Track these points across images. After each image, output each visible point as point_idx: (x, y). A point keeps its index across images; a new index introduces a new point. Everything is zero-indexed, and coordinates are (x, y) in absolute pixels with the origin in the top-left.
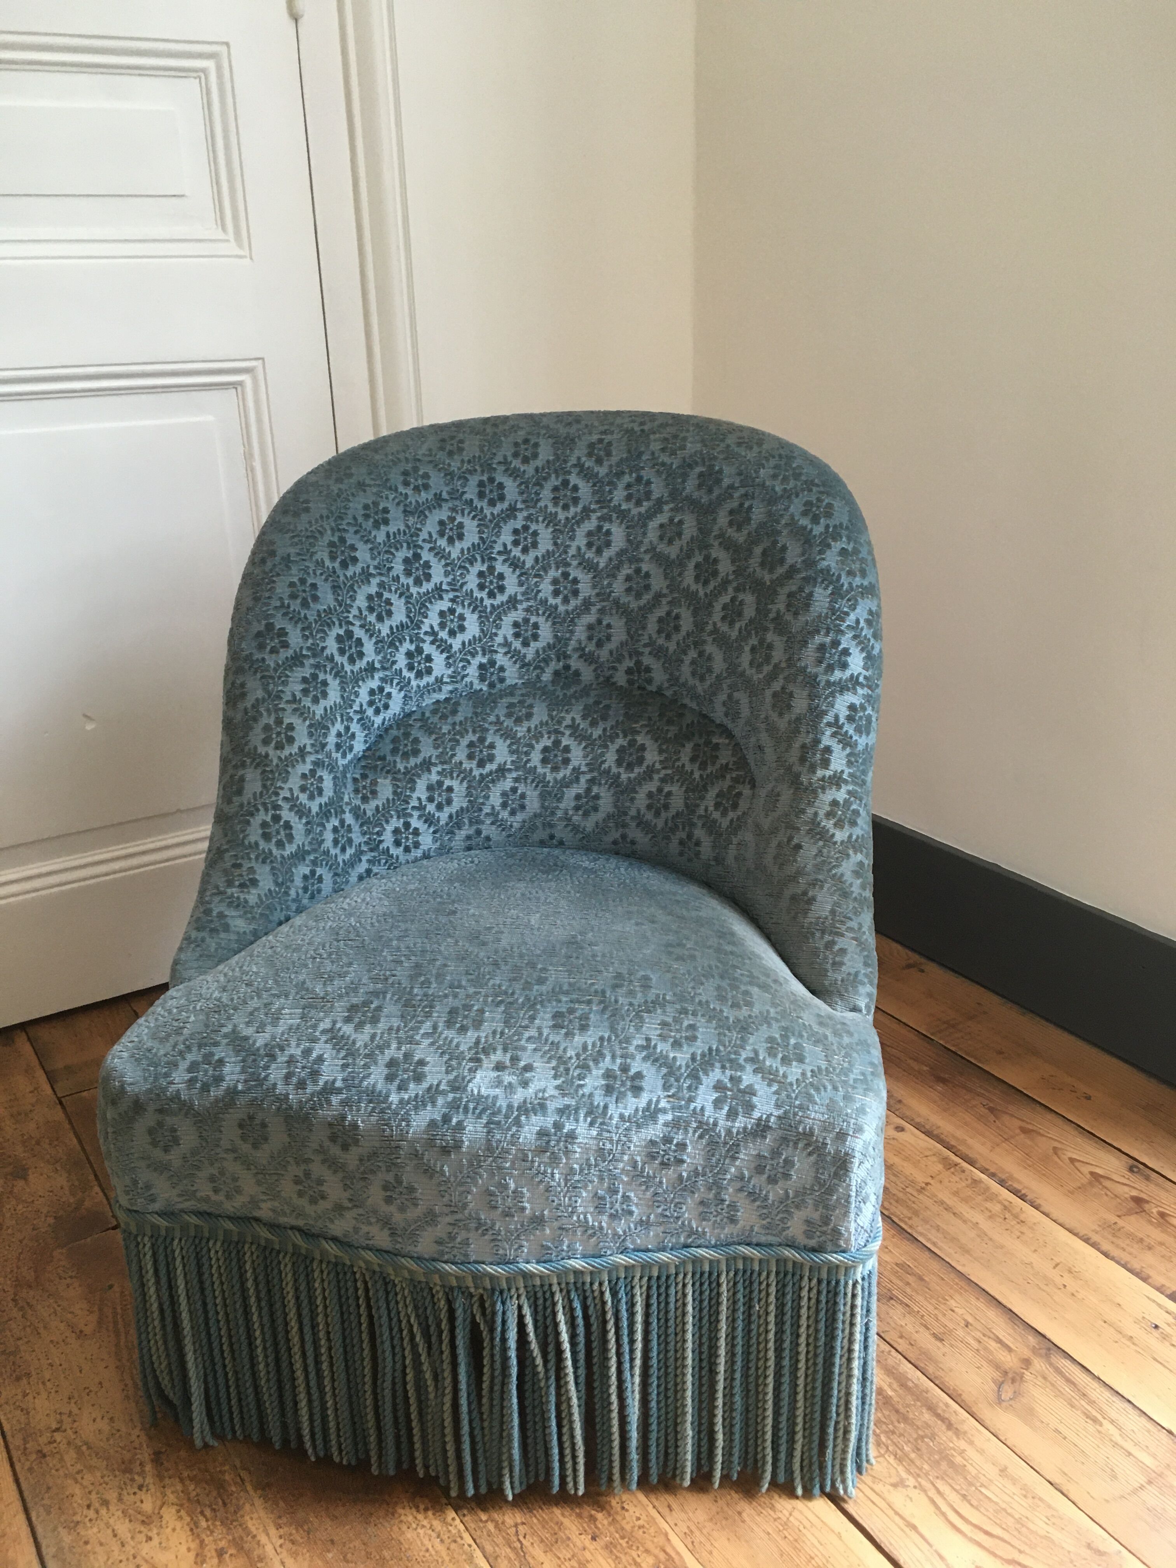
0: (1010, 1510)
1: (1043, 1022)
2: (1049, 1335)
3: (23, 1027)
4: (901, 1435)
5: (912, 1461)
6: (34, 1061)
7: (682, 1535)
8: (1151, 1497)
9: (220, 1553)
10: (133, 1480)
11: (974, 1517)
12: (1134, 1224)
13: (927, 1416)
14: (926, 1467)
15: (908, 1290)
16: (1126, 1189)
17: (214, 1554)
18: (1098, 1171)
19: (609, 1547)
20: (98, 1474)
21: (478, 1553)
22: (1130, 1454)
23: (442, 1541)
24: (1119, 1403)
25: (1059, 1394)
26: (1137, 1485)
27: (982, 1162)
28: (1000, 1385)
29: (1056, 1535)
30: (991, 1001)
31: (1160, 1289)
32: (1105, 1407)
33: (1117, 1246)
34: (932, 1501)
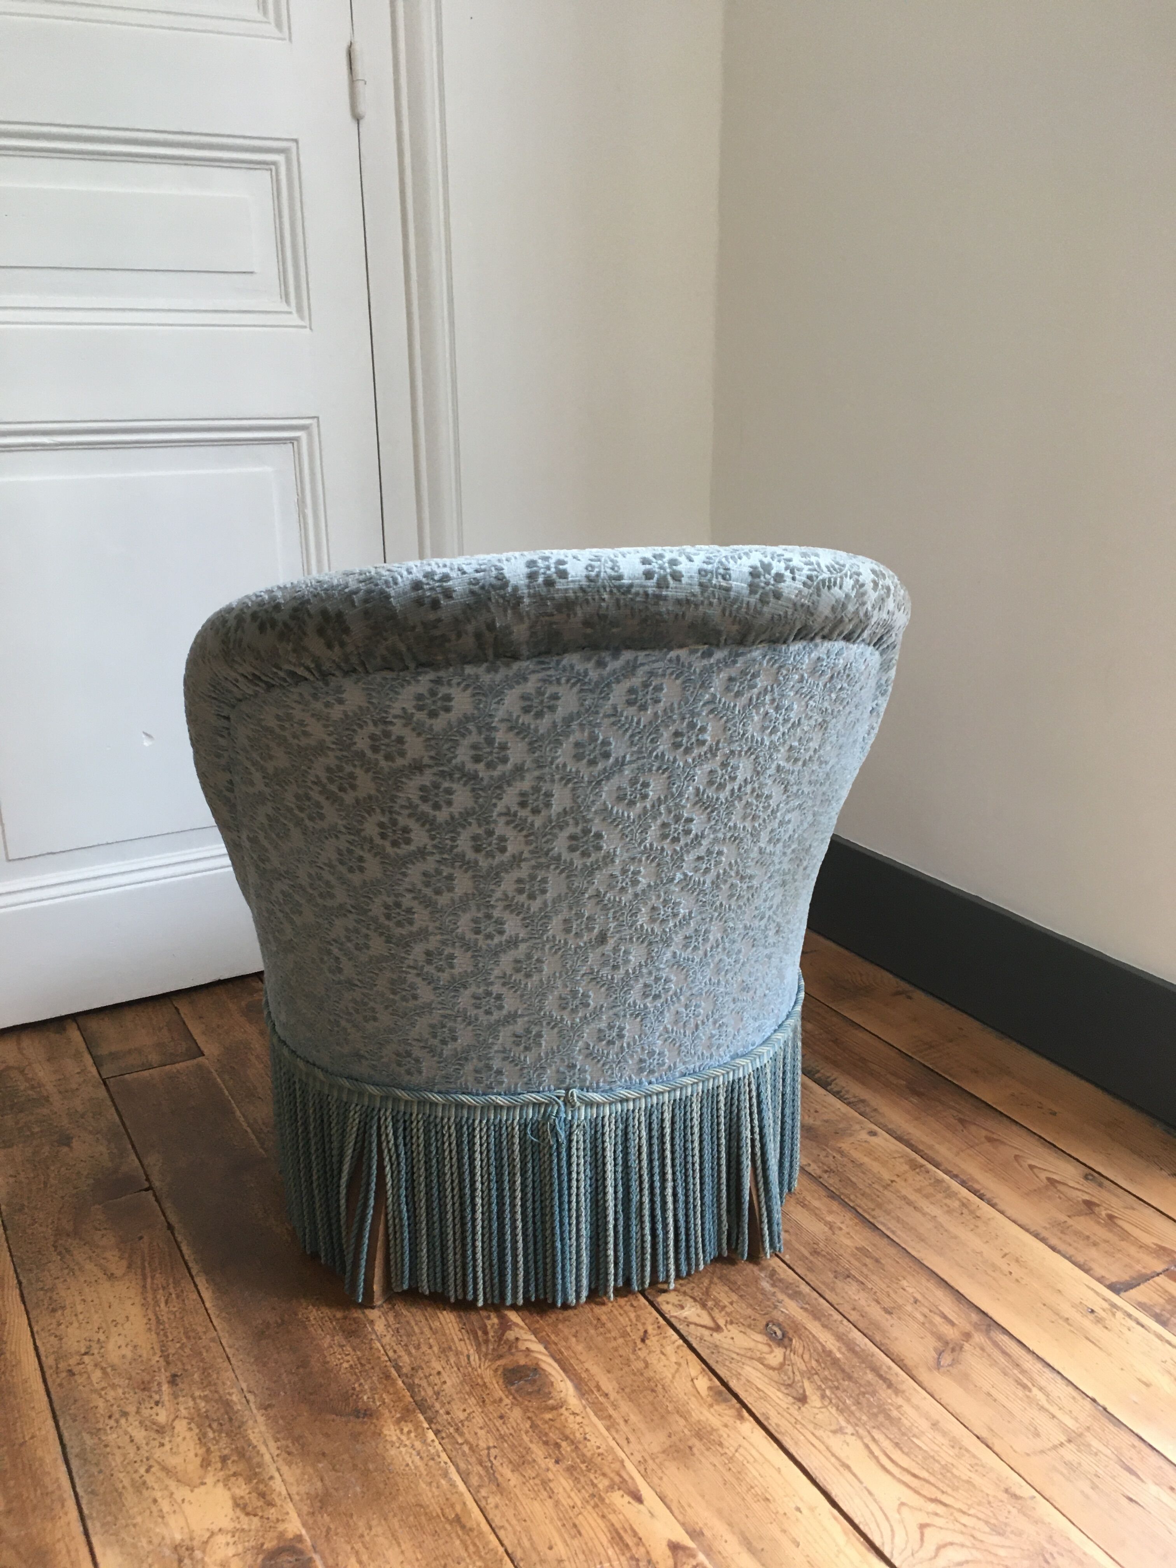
0: (937, 1458)
1: (1019, 1047)
2: (991, 1313)
3: (74, 1017)
4: (844, 1391)
5: (852, 1413)
6: (82, 1046)
7: (637, 1463)
8: (1069, 1453)
9: (224, 1459)
10: (151, 1397)
11: (904, 1461)
12: (1083, 1224)
13: (870, 1376)
14: (864, 1418)
15: (865, 1270)
16: (1079, 1193)
17: (218, 1459)
18: (1055, 1177)
19: (571, 1470)
20: (120, 1391)
21: (452, 1470)
22: (1054, 1417)
23: (421, 1458)
24: (1048, 1373)
25: (994, 1363)
26: (1057, 1442)
27: (946, 1165)
28: (940, 1354)
29: (977, 1479)
30: (971, 1026)
31: (1100, 1280)
32: (1036, 1376)
33: (1064, 1241)
34: (867, 1446)
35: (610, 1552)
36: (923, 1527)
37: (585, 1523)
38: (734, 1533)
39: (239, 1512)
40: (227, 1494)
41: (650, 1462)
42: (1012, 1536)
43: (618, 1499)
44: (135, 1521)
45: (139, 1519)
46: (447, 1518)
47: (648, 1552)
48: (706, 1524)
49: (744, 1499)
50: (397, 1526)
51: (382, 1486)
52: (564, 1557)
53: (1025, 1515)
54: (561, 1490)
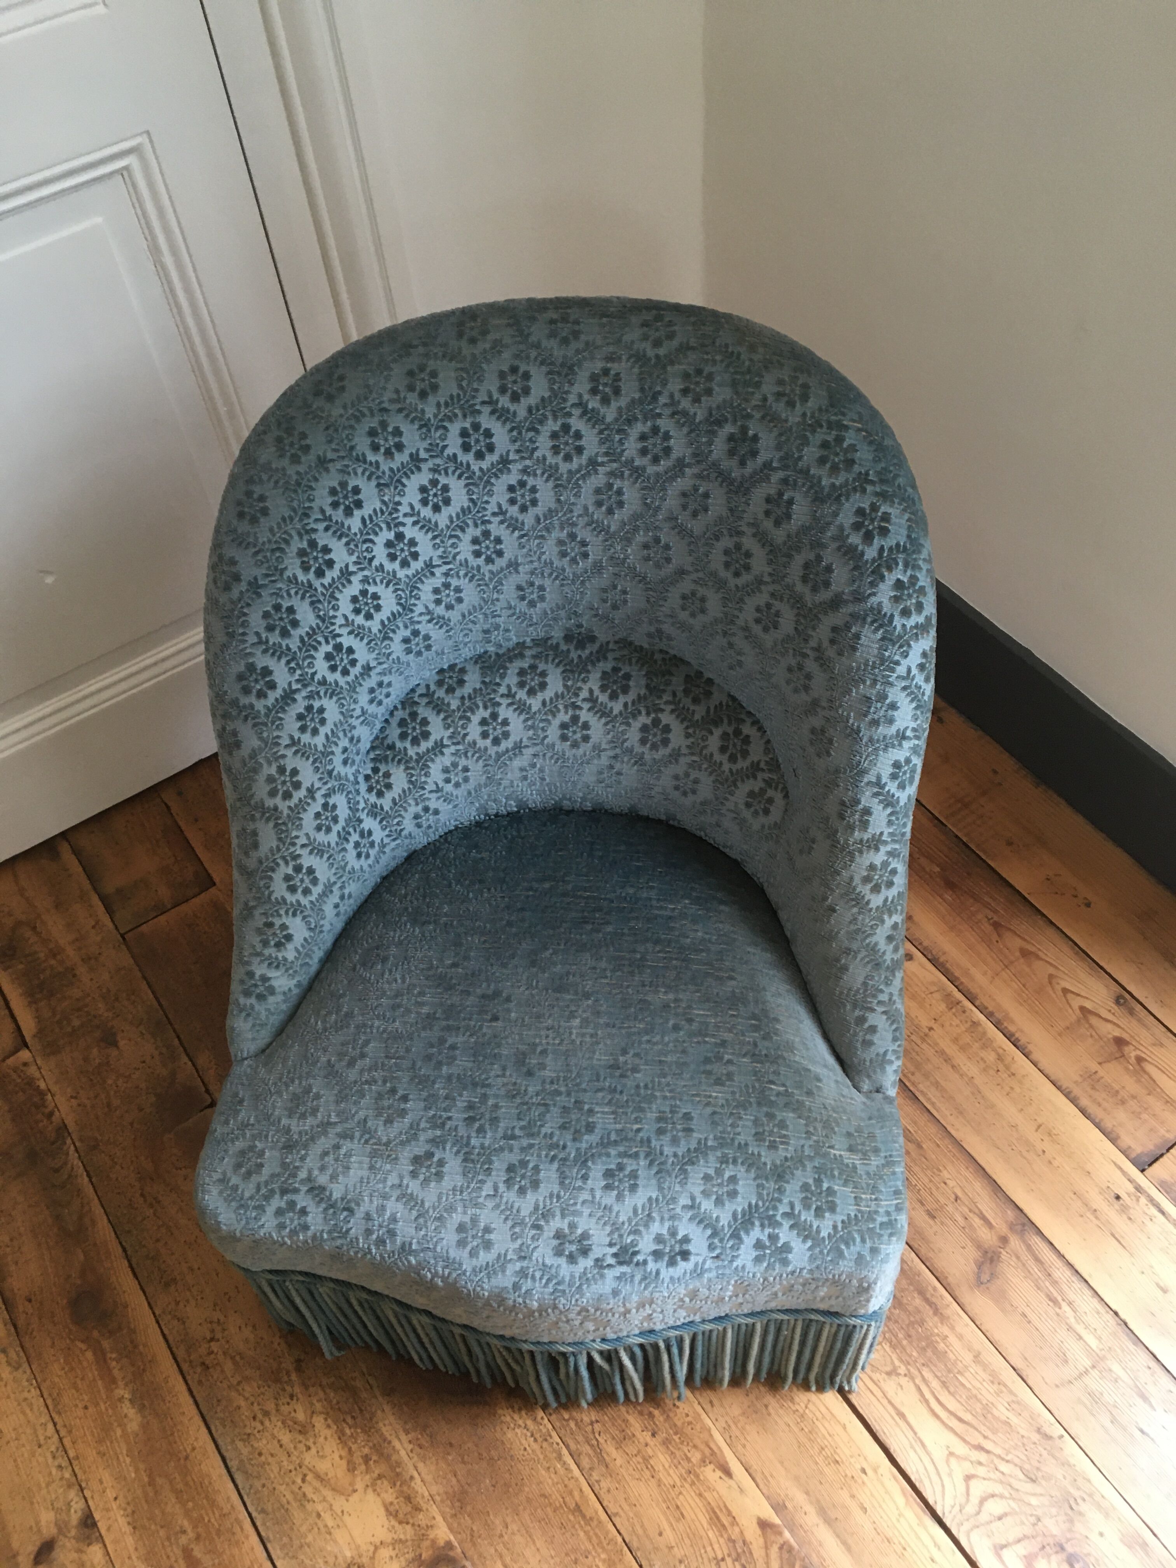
0: (979, 1396)
2: (1025, 1209)
3: (63, 835)
4: (896, 1322)
5: (904, 1349)
6: (87, 885)
7: (722, 1430)
8: (1093, 1380)
9: (366, 1459)
10: (284, 1390)
11: (952, 1404)
12: (1112, 1073)
13: (918, 1301)
14: (915, 1354)
16: (1109, 1026)
17: (361, 1460)
18: (1088, 1005)
19: (666, 1443)
20: (255, 1385)
21: (565, 1451)
22: (1081, 1338)
23: (536, 1440)
24: (1078, 1285)
25: (1028, 1274)
26: (1082, 1370)
27: (983, 999)
28: (980, 1266)
29: (1014, 1420)
31: (1126, 1149)
32: (1065, 1287)
33: (1095, 1101)
34: (919, 1389)
35: (711, 1534)
36: (968, 1478)
37: (685, 1504)
38: (811, 1503)
39: (394, 1522)
40: (379, 1501)
41: (733, 1427)
42: (1043, 1482)
43: (711, 1474)
44: (307, 1541)
45: (310, 1538)
46: (568, 1508)
47: (742, 1532)
48: (787, 1495)
49: (817, 1463)
50: (529, 1522)
51: (507, 1476)
52: (673, 1544)
53: (1054, 1457)
54: (661, 1468)
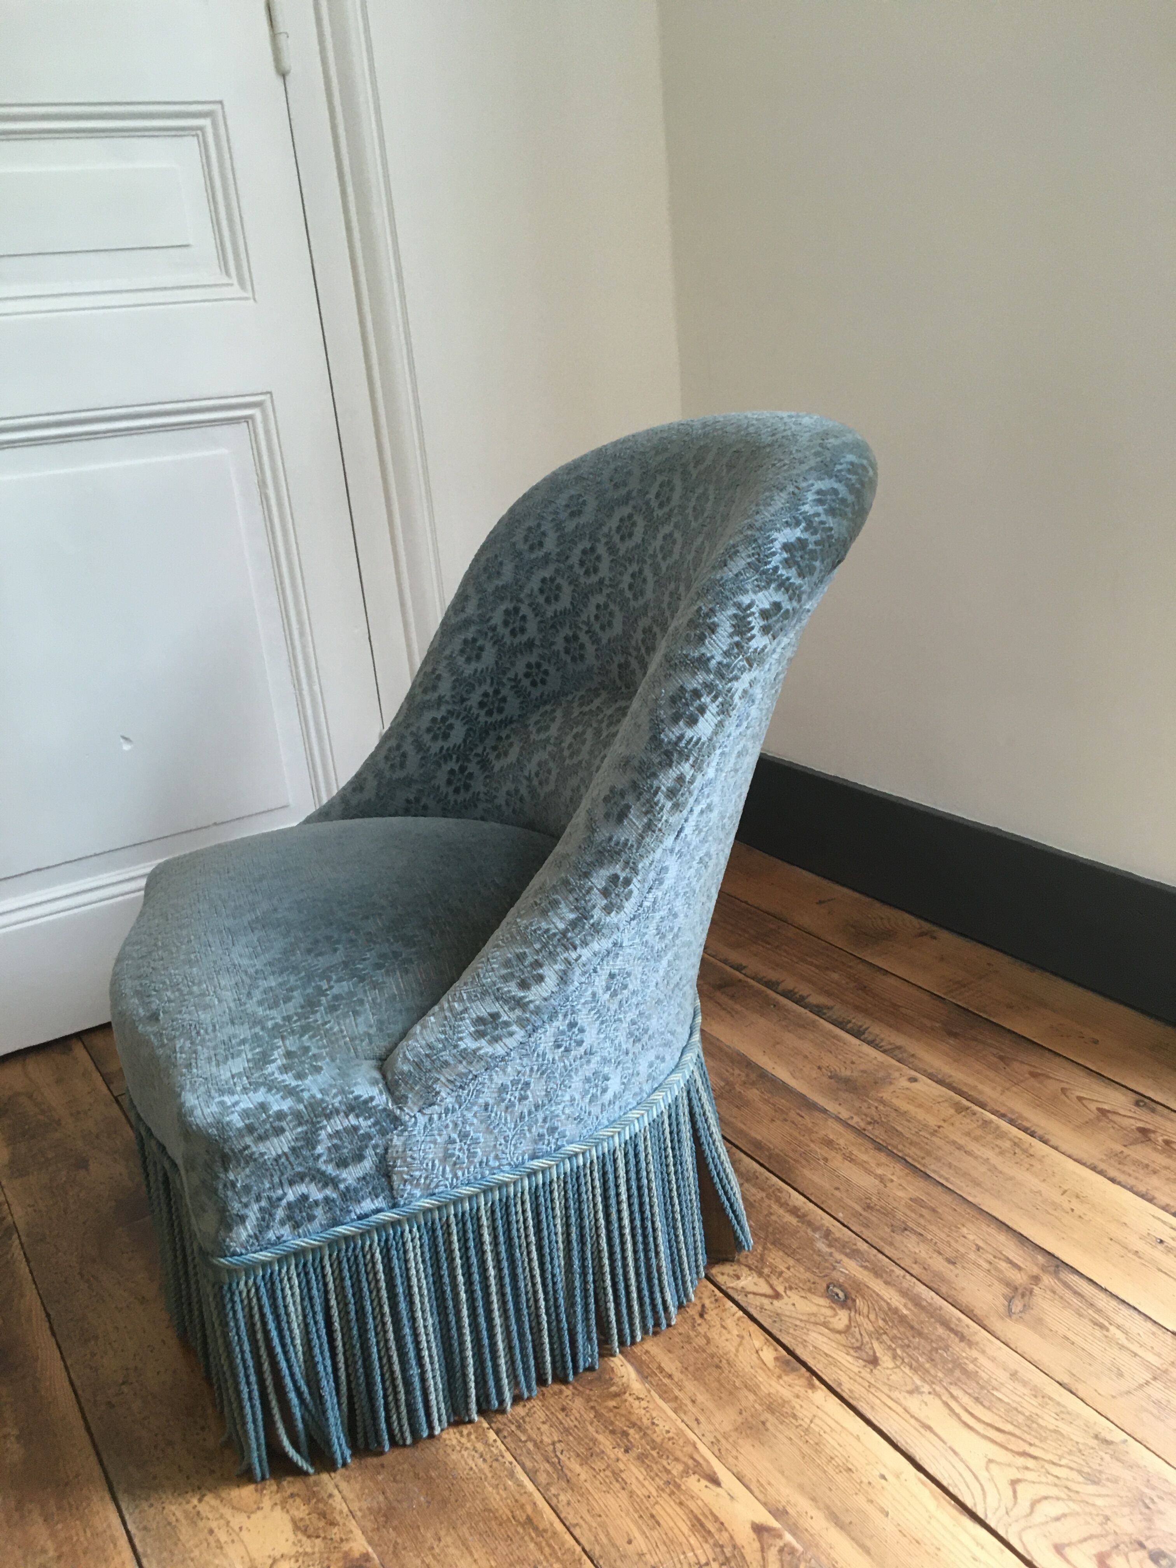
0: (1020, 1409)
1: (1052, 977)
2: (1057, 1254)
3: (79, 1036)
4: (915, 1348)
5: (927, 1371)
6: (91, 1066)
7: (709, 1444)
8: (1156, 1391)
11: (987, 1416)
12: (1141, 1152)
13: (941, 1331)
14: (940, 1375)
15: (922, 1221)
16: (1132, 1121)
18: (1106, 1107)
19: (641, 1458)
20: (164, 1419)
21: (518, 1469)
22: (1136, 1355)
23: (485, 1460)
24: (1124, 1310)
25: (1068, 1305)
26: (1142, 1381)
27: (991, 1105)
28: (1010, 1301)
29: (1064, 1428)
30: (1001, 961)
31: (1165, 1208)
32: (1112, 1314)
33: (1124, 1172)
34: (946, 1404)
35: (693, 1540)
36: (1014, 1483)
37: (662, 1513)
38: (819, 1508)
39: (300, 1536)
40: (287, 1518)
41: (723, 1441)
42: (1109, 1484)
43: (695, 1484)
44: (192, 1555)
45: (196, 1553)
46: (518, 1521)
47: (731, 1537)
48: (788, 1502)
49: (825, 1472)
50: (467, 1535)
51: (447, 1493)
52: (645, 1551)
53: (1118, 1460)
54: (634, 1480)
